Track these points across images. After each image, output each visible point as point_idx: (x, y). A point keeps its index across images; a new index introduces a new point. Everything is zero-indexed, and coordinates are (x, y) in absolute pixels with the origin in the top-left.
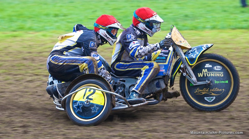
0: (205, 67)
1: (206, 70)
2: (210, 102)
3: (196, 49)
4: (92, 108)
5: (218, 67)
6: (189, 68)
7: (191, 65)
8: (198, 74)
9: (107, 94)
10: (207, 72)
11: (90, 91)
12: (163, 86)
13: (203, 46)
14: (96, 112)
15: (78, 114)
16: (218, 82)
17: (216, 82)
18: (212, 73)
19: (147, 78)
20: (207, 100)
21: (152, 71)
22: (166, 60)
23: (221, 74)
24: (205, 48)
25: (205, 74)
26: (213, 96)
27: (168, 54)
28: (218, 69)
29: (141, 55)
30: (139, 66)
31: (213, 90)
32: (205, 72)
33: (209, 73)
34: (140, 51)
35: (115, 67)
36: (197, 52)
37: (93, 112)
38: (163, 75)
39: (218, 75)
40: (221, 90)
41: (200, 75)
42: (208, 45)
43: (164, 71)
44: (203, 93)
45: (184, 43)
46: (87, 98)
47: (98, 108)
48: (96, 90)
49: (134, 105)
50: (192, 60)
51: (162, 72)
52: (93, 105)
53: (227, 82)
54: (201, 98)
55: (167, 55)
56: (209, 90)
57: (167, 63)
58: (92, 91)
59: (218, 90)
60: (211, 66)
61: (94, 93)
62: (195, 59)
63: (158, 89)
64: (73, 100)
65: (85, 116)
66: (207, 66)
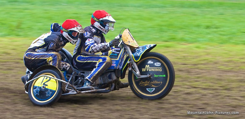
0: (148, 63)
1: (148, 65)
2: (151, 92)
3: (141, 48)
4: (46, 92)
5: (158, 63)
6: (135, 64)
7: (136, 61)
8: (142, 69)
9: (59, 81)
10: (149, 68)
11: (46, 79)
12: (114, 78)
13: (147, 46)
14: (50, 95)
15: (37, 97)
16: (157, 76)
17: (155, 76)
18: (153, 68)
19: (99, 71)
20: (148, 91)
21: (104, 64)
22: (118, 56)
23: (160, 69)
24: (148, 47)
25: (147, 69)
26: (153, 87)
27: (119, 51)
28: (158, 65)
29: (93, 51)
30: (95, 59)
31: (153, 83)
32: (147, 68)
33: (150, 68)
34: (93, 49)
35: (77, 59)
36: (142, 50)
37: (47, 95)
38: (114, 69)
39: (157, 70)
40: (159, 82)
41: (144, 70)
42: (151, 45)
43: (115, 65)
44: (146, 85)
45: (132, 43)
46: (44, 84)
47: (51, 92)
48: (51, 79)
49: (82, 92)
50: (137, 58)
51: (114, 67)
52: (47, 90)
53: (164, 76)
54: (143, 89)
55: (118, 53)
56: (150, 82)
57: (118, 59)
58: (48, 79)
59: (157, 82)
60: (152, 63)
61: (49, 80)
62: (139, 56)
63: (110, 80)
64: (34, 86)
65: (41, 98)
66: (150, 62)
